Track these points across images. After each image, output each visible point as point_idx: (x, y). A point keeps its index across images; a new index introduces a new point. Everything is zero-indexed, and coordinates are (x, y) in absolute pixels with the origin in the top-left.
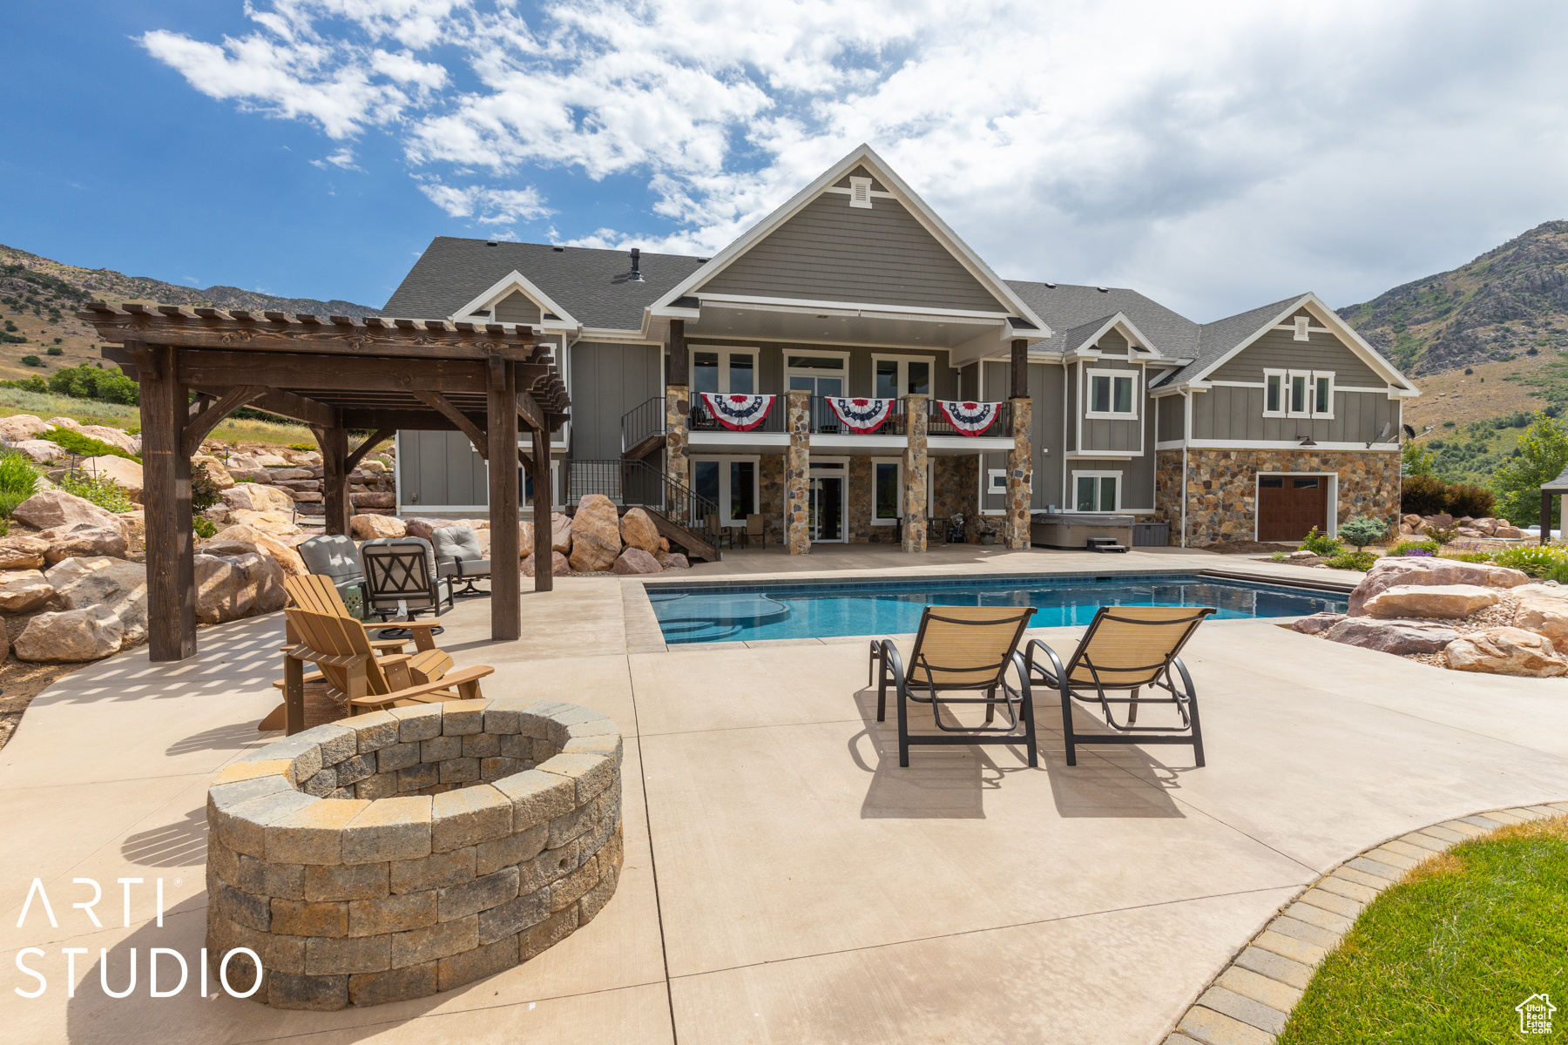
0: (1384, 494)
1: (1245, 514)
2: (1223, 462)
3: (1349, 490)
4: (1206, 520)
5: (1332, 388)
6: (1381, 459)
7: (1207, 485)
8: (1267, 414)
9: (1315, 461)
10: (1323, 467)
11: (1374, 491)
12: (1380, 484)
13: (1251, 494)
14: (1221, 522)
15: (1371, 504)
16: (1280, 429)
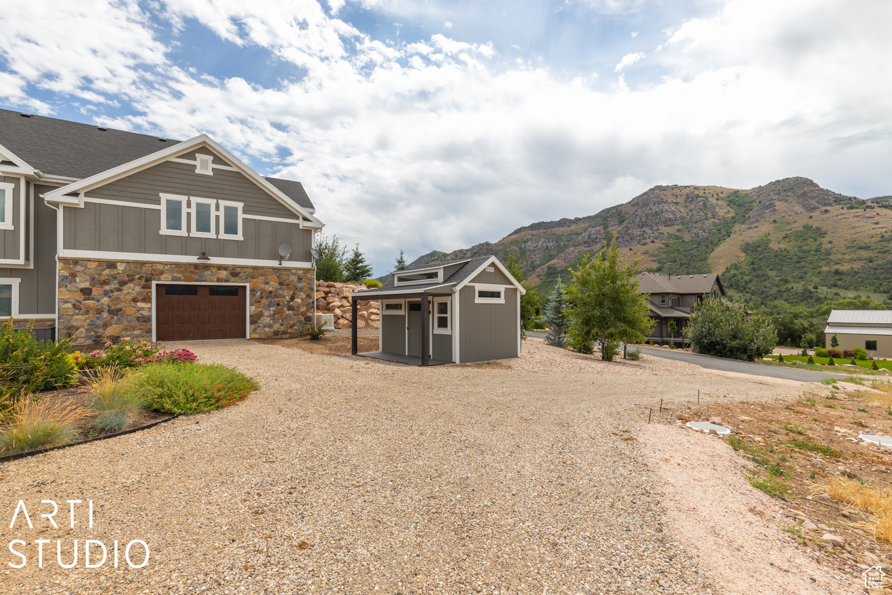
0: (299, 301)
1: (138, 319)
2: (107, 271)
3: (262, 298)
4: (86, 324)
5: (241, 216)
6: (295, 274)
7: (86, 292)
8: (164, 231)
9: (223, 274)
10: (233, 279)
11: (288, 298)
12: (294, 293)
13: (147, 299)
14: (105, 326)
15: (286, 309)
16: (184, 245)
